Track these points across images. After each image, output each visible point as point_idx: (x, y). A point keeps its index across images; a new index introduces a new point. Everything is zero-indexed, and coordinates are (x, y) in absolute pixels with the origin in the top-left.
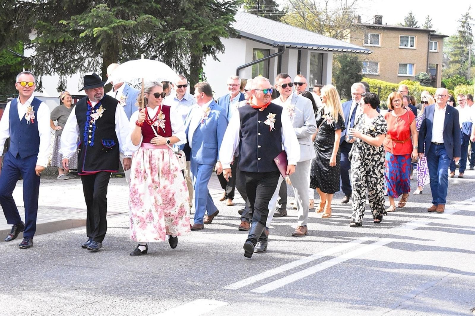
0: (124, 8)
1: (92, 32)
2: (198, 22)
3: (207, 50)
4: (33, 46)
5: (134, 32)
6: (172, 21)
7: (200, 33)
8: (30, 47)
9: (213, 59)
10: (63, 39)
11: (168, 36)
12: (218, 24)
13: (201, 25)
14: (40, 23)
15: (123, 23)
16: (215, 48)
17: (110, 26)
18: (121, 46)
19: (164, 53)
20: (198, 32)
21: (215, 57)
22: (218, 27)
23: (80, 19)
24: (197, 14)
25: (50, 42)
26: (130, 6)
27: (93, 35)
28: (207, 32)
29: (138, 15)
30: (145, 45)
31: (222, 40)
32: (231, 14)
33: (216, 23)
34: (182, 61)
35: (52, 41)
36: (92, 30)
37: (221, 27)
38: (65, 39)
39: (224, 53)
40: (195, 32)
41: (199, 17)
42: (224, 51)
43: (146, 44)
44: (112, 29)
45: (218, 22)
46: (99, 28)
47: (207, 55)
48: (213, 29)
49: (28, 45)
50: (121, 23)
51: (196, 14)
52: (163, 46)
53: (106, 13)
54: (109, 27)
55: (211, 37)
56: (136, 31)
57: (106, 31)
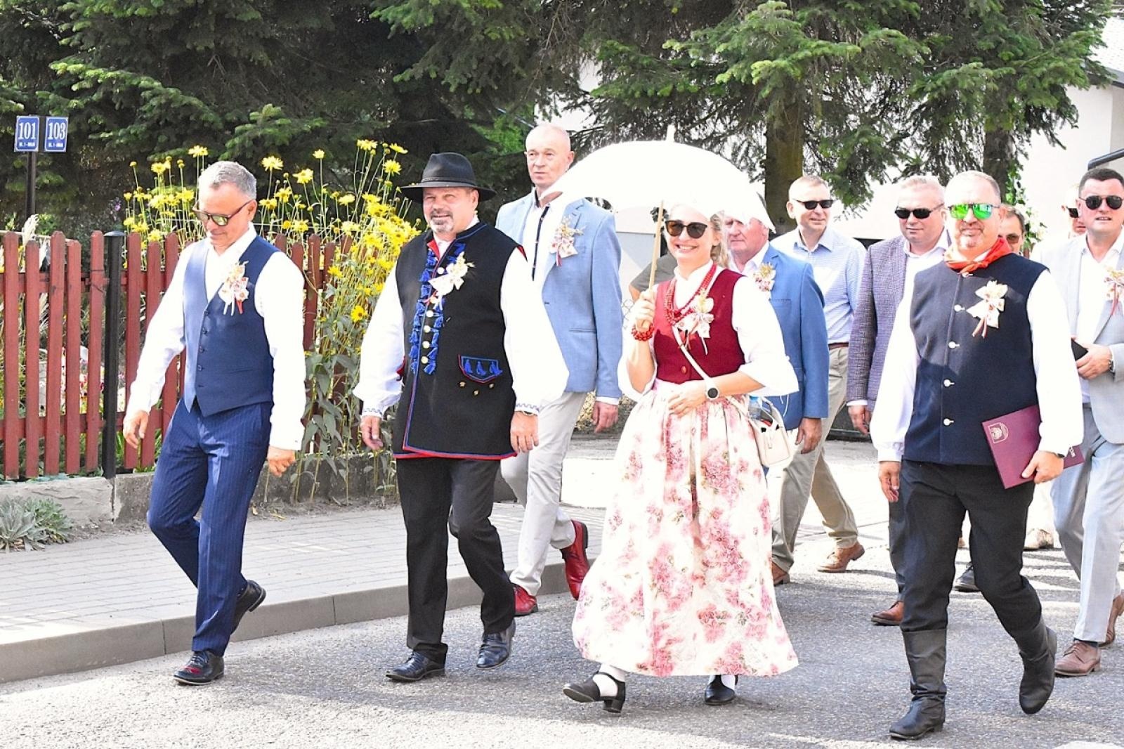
0: (826, 11)
1: (746, 71)
2: (1015, 47)
3: (1033, 119)
4: (584, 103)
5: (851, 69)
6: (946, 43)
7: (1019, 74)
8: (577, 106)
9: (1048, 142)
10: (670, 87)
11: (939, 83)
12: (1064, 53)
13: (1021, 53)
14: (612, 45)
15: (826, 50)
16: (1053, 115)
17: (794, 56)
18: (820, 106)
19: (926, 126)
20: (1014, 72)
21: (1052, 135)
22: (1065, 61)
23: (717, 39)
24: (1010, 25)
25: (637, 95)
26: (842, 6)
27: (749, 77)
28: (1038, 72)
29: (863, 29)
30: (874, 104)
31: (1072, 93)
32: (1091, 26)
33: (1058, 49)
34: (971, 145)
35: (644, 93)
36: (747, 67)
37: (1071, 60)
38: (674, 87)
39: (1076, 126)
40: (1005, 72)
41: (1016, 34)
42: (1076, 121)
43: (878, 101)
44: (798, 64)
45: (1065, 46)
46: (767, 62)
47: (1033, 131)
48: (1052, 65)
49: (571, 101)
50: (821, 49)
51: (1008, 27)
52: (923, 109)
53: (783, 23)
54: (790, 58)
55: (1046, 85)
56: (856, 69)
57: (782, 70)
